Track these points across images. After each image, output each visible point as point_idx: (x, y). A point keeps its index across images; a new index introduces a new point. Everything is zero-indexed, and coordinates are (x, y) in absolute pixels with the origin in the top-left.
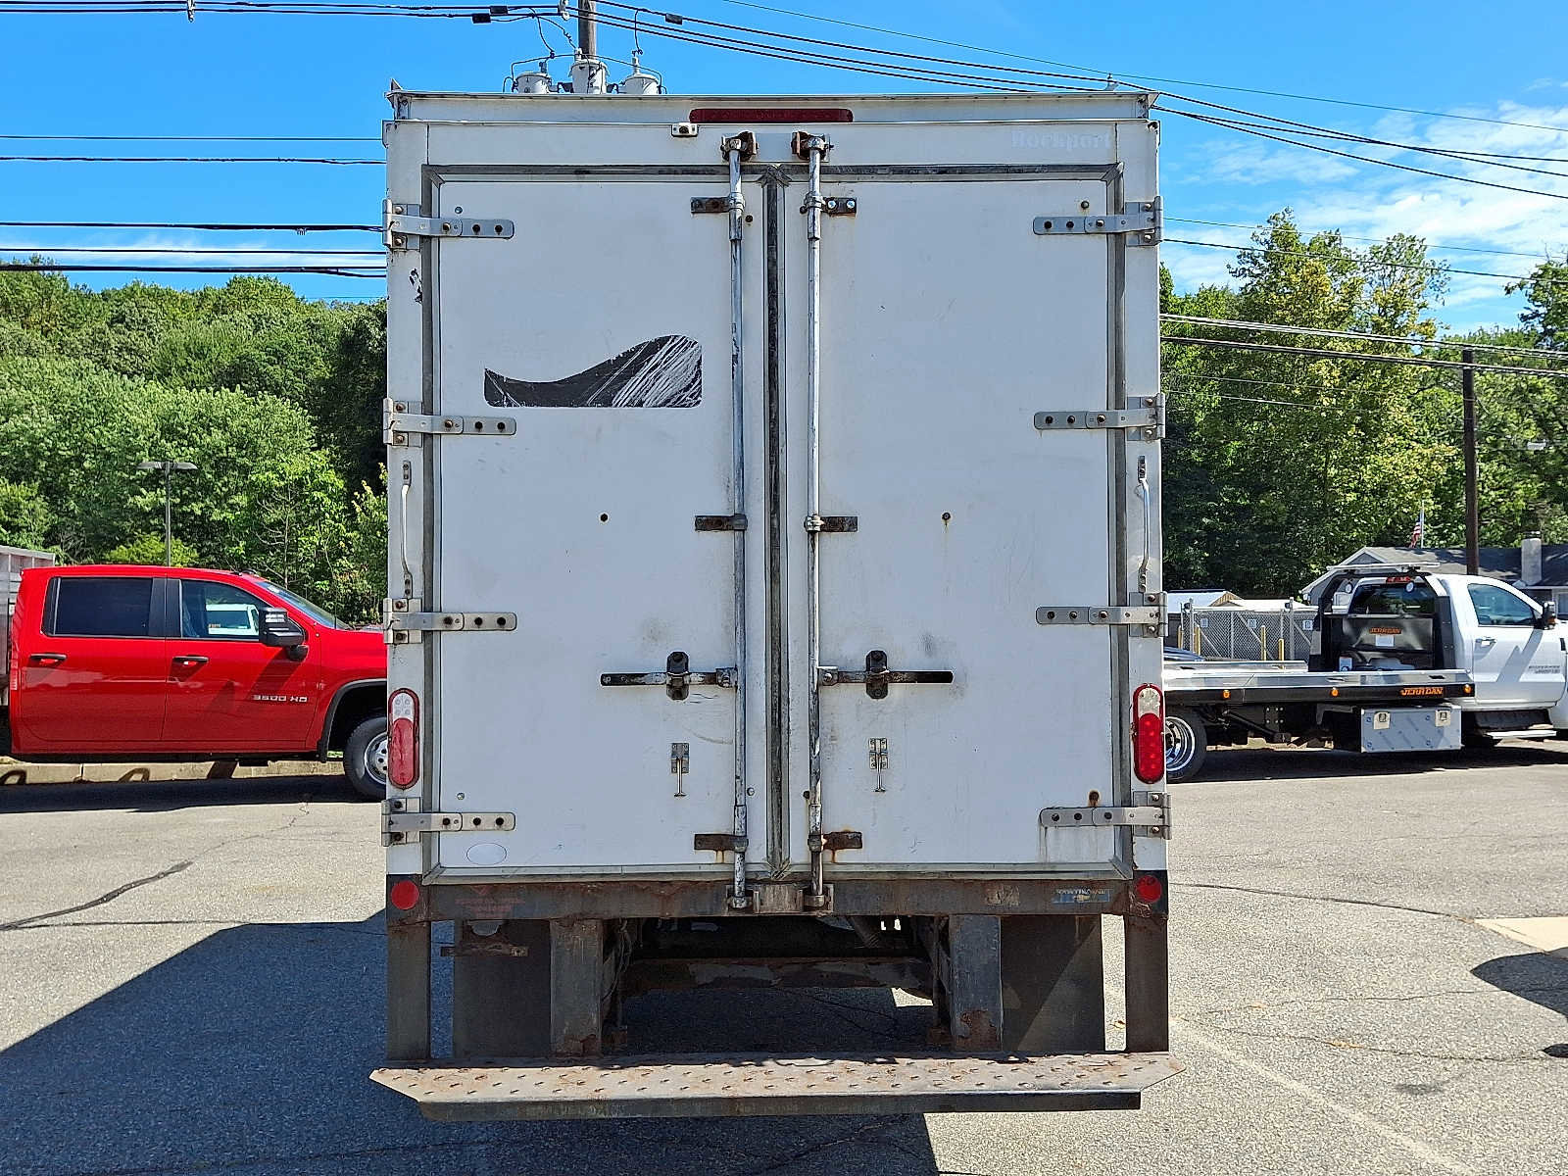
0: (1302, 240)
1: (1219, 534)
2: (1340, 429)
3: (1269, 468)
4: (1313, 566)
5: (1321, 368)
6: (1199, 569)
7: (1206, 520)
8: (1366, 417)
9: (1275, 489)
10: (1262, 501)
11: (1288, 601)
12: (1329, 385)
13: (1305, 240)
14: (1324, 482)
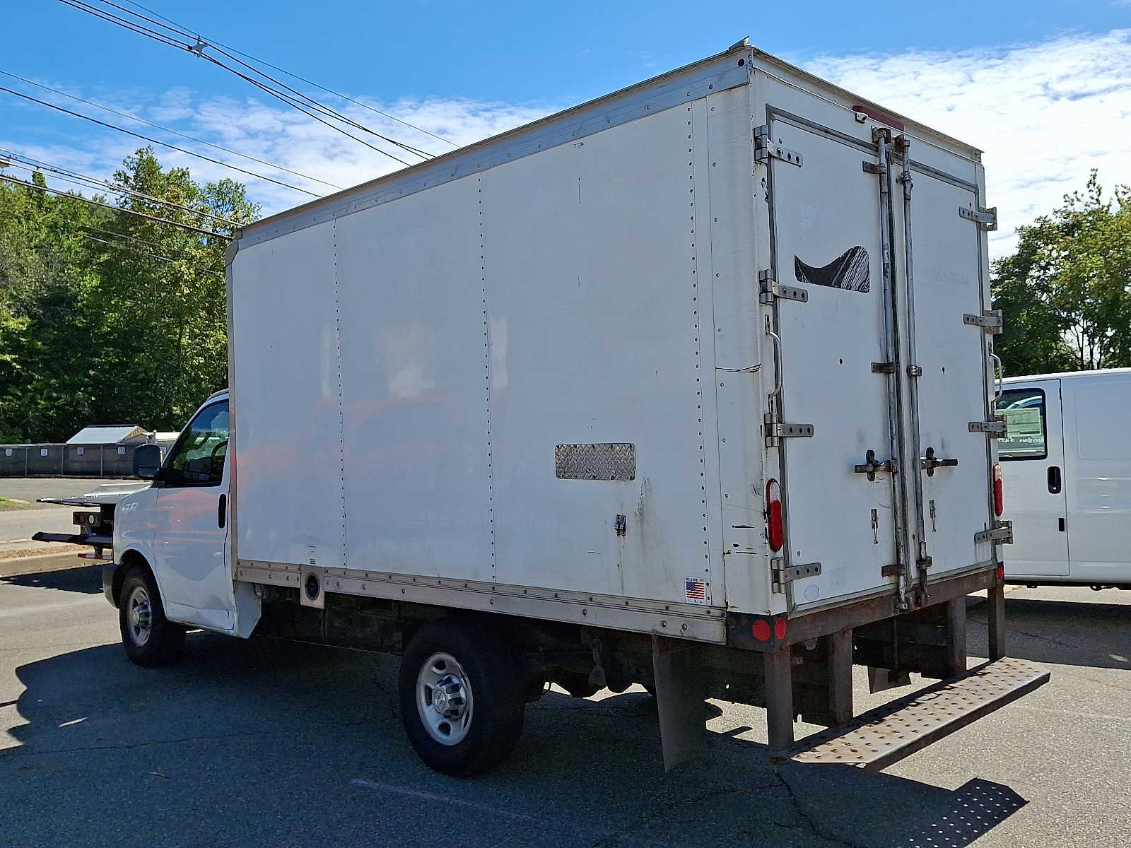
0: (162, 171)
1: (103, 383)
2: (192, 311)
3: (140, 335)
4: (175, 408)
5: (182, 266)
6: (86, 410)
7: (92, 373)
8: (212, 304)
9: (143, 351)
10: (136, 360)
11: (152, 434)
12: (188, 278)
13: (165, 171)
14: (179, 347)
